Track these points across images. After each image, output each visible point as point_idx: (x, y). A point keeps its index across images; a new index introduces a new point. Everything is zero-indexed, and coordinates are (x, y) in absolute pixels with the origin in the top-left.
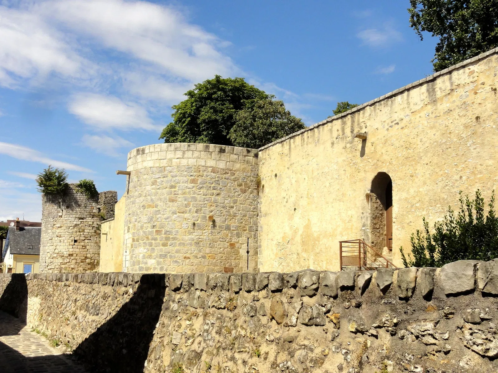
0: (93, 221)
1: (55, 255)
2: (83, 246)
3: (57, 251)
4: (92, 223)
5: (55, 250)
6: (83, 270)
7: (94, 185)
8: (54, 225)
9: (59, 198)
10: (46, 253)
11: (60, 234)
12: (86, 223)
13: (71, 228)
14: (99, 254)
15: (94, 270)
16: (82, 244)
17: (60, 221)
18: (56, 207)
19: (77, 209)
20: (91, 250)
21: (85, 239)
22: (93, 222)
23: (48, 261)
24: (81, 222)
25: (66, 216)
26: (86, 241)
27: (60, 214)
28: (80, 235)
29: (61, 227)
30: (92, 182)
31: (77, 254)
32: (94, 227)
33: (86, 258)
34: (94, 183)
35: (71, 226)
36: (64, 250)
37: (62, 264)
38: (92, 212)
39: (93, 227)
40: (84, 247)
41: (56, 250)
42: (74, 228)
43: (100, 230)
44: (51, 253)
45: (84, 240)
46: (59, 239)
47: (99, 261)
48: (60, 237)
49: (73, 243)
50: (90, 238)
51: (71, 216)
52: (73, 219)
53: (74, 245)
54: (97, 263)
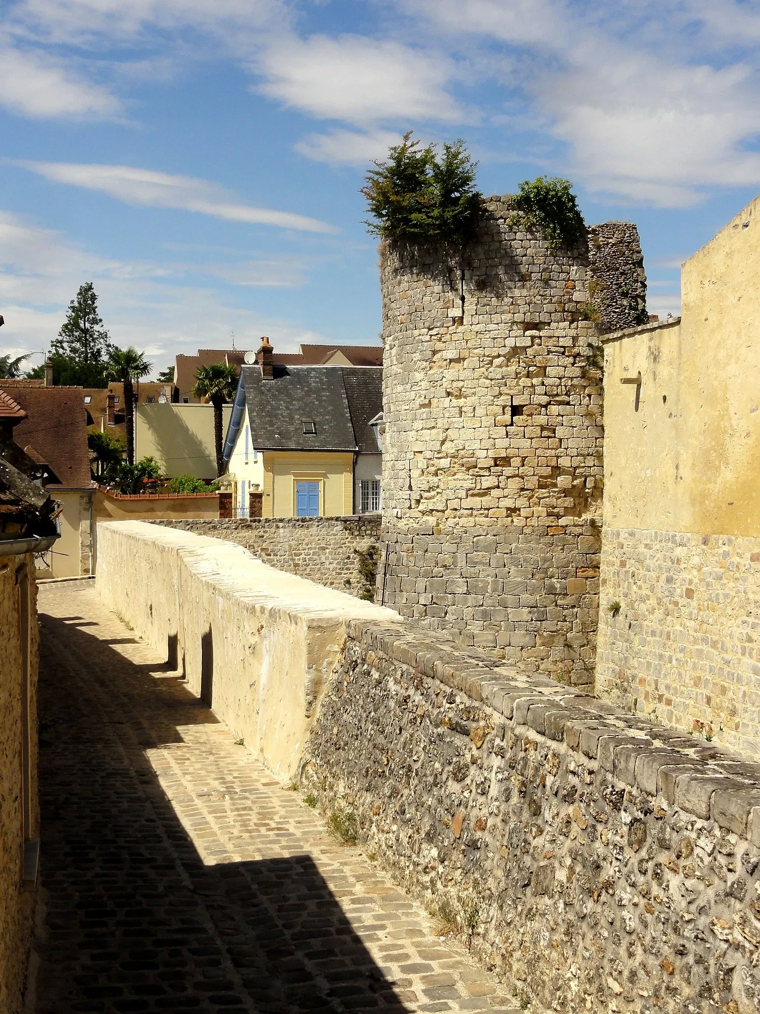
0: (573, 332)
1: (444, 463)
2: (543, 428)
3: (449, 448)
4: (570, 343)
5: (443, 443)
6: (549, 515)
7: (572, 199)
8: (434, 353)
9: (447, 255)
10: (410, 455)
11: (460, 384)
12: (551, 342)
13: (497, 361)
14: (600, 456)
15: (584, 517)
16: (542, 419)
17: (455, 337)
18: (438, 288)
19: (517, 293)
20: (571, 443)
21: (549, 403)
22: (575, 339)
23: (420, 482)
24: (533, 338)
25: (476, 319)
26: (554, 409)
27: (456, 312)
28: (533, 386)
29: (459, 360)
30: (566, 188)
31: (524, 459)
32: (579, 354)
33: (557, 470)
34: (571, 192)
35: (499, 356)
36: (477, 445)
37: (473, 495)
38: (570, 300)
39: (575, 357)
40: (549, 430)
41: (448, 444)
42: (508, 360)
43: (602, 368)
44: (429, 454)
45: (546, 406)
46: (455, 402)
47: (601, 480)
48: (458, 397)
49: (508, 417)
50: (566, 398)
51: (496, 318)
52: (503, 329)
53: (512, 425)
54: (595, 487)
